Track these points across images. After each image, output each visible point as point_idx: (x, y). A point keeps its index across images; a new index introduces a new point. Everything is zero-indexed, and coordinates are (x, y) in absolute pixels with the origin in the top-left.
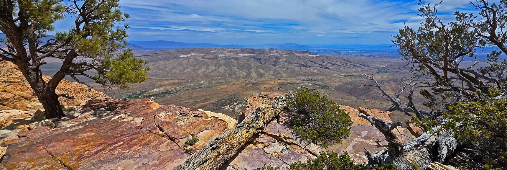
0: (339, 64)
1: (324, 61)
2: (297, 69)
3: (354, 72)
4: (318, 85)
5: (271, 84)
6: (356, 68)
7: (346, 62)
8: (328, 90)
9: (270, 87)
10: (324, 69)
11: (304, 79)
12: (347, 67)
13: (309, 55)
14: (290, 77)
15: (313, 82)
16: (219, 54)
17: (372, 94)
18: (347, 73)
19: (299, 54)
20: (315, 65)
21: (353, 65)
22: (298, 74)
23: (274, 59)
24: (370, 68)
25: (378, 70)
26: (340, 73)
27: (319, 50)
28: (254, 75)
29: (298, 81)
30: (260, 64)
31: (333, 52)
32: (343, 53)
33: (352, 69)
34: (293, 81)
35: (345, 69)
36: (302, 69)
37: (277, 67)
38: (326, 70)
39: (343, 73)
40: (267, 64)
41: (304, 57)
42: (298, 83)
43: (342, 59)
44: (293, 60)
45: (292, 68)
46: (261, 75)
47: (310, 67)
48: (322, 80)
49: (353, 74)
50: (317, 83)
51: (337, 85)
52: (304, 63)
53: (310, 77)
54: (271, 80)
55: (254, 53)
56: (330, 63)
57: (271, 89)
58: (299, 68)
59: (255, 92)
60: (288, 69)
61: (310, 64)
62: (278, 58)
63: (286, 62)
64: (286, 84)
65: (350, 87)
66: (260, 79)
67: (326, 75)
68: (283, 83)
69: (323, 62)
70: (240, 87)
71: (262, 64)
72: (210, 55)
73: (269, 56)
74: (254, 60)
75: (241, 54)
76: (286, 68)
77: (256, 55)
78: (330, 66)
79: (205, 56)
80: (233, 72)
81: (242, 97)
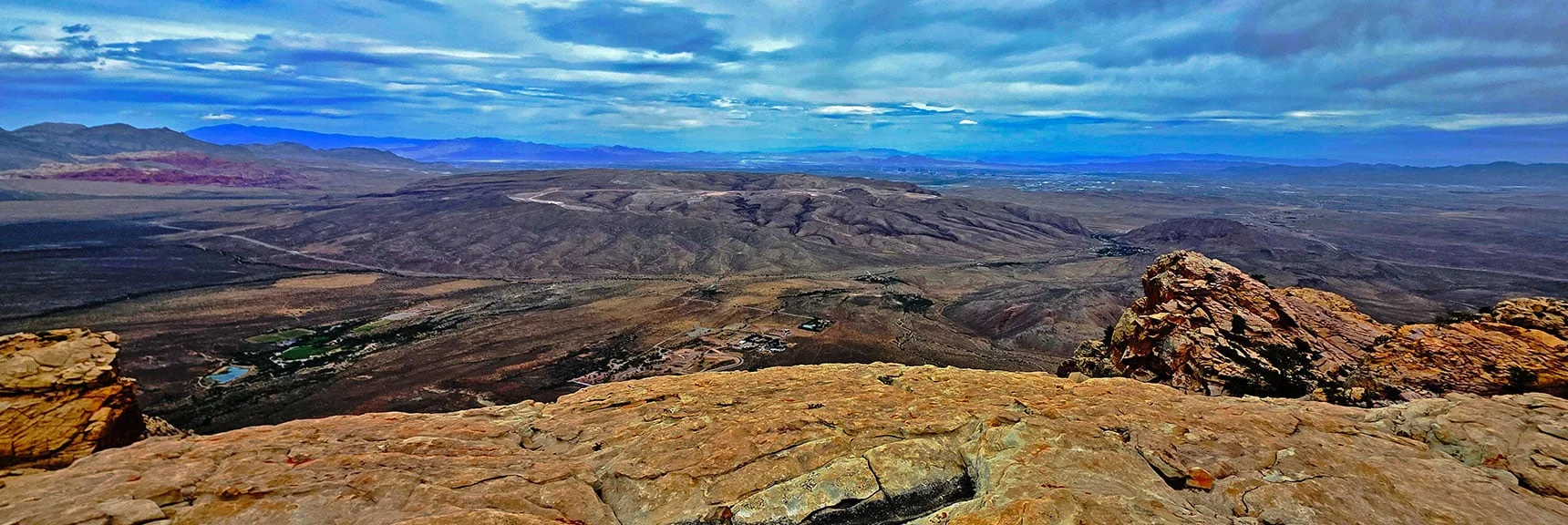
0: (989, 224)
1: (948, 214)
2: (858, 241)
3: (1029, 250)
4: (900, 297)
5: (759, 295)
6: (1042, 237)
7: (1014, 218)
8: (921, 316)
9: (753, 306)
10: (940, 242)
11: (869, 277)
12: (1014, 235)
13: (908, 194)
14: (829, 271)
15: (891, 288)
16: (633, 191)
17: (1038, 332)
18: (1006, 253)
19: (878, 192)
20: (919, 228)
21: (1031, 226)
22: (859, 259)
23: (797, 208)
24: (1083, 239)
25: (1105, 243)
26: (985, 254)
27: (959, 172)
28: (719, 264)
29: (846, 285)
30: (751, 225)
31: (1001, 178)
32: (1029, 181)
33: (1026, 242)
34: (831, 285)
35: (1005, 239)
36: (875, 243)
37: (801, 233)
38: (945, 243)
39: (996, 253)
40: (772, 224)
41: (890, 201)
42: (844, 291)
43: (1004, 208)
44: (852, 212)
45: (846, 238)
46: (739, 265)
47: (899, 233)
48: (920, 283)
49: (1024, 258)
50: (902, 289)
51: (956, 298)
52: (886, 220)
53: (890, 269)
54: (769, 278)
55: (745, 186)
56: (964, 220)
57: (751, 312)
58: (868, 236)
59: (696, 323)
60: (832, 241)
61: (903, 223)
62: (808, 203)
63: (831, 216)
64: (804, 295)
65: (984, 306)
66: (734, 278)
67: (942, 262)
68: (798, 290)
69: (942, 215)
70: (660, 306)
71: (758, 224)
72: (606, 192)
73: (784, 197)
74: (735, 211)
75: (703, 192)
76: (828, 238)
77: (749, 192)
78: (962, 233)
79: (590, 195)
80: (656, 251)
81: (650, 340)
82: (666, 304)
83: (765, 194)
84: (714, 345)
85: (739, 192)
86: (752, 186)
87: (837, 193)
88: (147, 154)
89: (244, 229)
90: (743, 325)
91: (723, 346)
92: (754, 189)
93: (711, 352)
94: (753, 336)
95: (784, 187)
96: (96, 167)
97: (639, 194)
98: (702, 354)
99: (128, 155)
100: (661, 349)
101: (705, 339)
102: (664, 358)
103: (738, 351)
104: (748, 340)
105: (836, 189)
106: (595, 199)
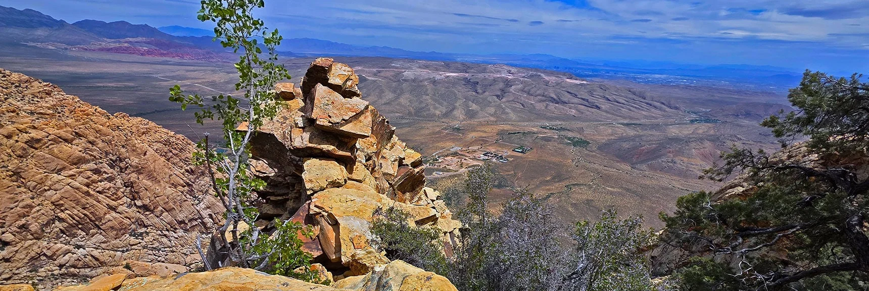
0: (620, 100)
1: (594, 93)
2: (540, 106)
3: (646, 117)
4: (569, 139)
5: (485, 132)
6: (653, 110)
7: (636, 98)
8: (584, 149)
9: (483, 137)
10: (589, 109)
11: (548, 126)
12: (636, 108)
13: (568, 80)
14: (523, 121)
15: (562, 133)
16: (403, 70)
17: (662, 161)
18: (631, 118)
19: (549, 78)
20: (576, 100)
21: (647, 104)
22: (540, 116)
23: (501, 85)
24: (680, 113)
25: (694, 116)
26: (618, 118)
27: (593, 70)
28: (459, 113)
29: (535, 130)
30: (474, 93)
31: (621, 75)
32: (639, 78)
33: (643, 113)
34: (527, 130)
35: (630, 110)
36: (549, 108)
37: (504, 100)
38: (593, 110)
39: (625, 118)
40: (487, 93)
41: (558, 84)
42: (534, 133)
43: (629, 91)
44: (535, 89)
45: (532, 104)
46: (471, 114)
47: (564, 103)
48: (581, 130)
49: (643, 121)
50: (570, 134)
51: (603, 141)
52: (556, 95)
53: (560, 123)
54: (488, 123)
55: (468, 71)
56: (604, 97)
57: (483, 140)
58: (545, 104)
59: (453, 145)
60: (523, 105)
61: (566, 97)
62: (508, 83)
63: (523, 90)
64: (512, 133)
65: (626, 145)
66: (469, 122)
67: (591, 121)
68: (508, 131)
69: (591, 94)
70: (430, 134)
71: (478, 93)
72: (388, 71)
73: (493, 78)
74: (464, 85)
75: (443, 73)
76: (521, 103)
77: (471, 74)
78: (603, 104)
79: (379, 72)
80: (423, 105)
81: (430, 151)
82: (434, 133)
83: (481, 76)
84: (466, 156)
85: (464, 74)
86: (472, 70)
87: (524, 77)
88: (139, 39)
89: (200, 81)
90: (480, 147)
91: (471, 157)
92: (474, 73)
93: (465, 159)
94: (487, 153)
95: (492, 72)
96: (117, 45)
97: (406, 73)
98: (461, 160)
99: (131, 39)
100: (437, 156)
101: (460, 152)
102: (440, 161)
103: (481, 160)
104: (485, 155)
105: (523, 75)
106: (382, 74)
